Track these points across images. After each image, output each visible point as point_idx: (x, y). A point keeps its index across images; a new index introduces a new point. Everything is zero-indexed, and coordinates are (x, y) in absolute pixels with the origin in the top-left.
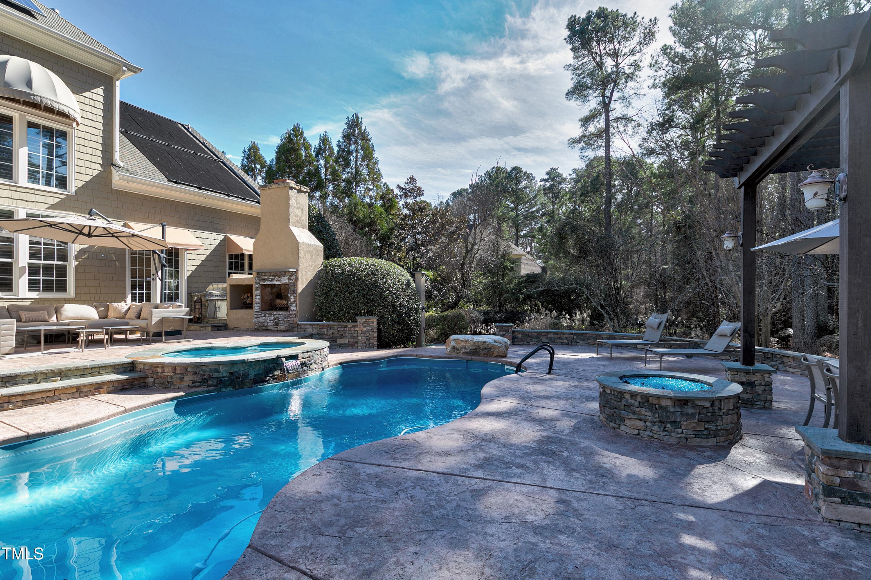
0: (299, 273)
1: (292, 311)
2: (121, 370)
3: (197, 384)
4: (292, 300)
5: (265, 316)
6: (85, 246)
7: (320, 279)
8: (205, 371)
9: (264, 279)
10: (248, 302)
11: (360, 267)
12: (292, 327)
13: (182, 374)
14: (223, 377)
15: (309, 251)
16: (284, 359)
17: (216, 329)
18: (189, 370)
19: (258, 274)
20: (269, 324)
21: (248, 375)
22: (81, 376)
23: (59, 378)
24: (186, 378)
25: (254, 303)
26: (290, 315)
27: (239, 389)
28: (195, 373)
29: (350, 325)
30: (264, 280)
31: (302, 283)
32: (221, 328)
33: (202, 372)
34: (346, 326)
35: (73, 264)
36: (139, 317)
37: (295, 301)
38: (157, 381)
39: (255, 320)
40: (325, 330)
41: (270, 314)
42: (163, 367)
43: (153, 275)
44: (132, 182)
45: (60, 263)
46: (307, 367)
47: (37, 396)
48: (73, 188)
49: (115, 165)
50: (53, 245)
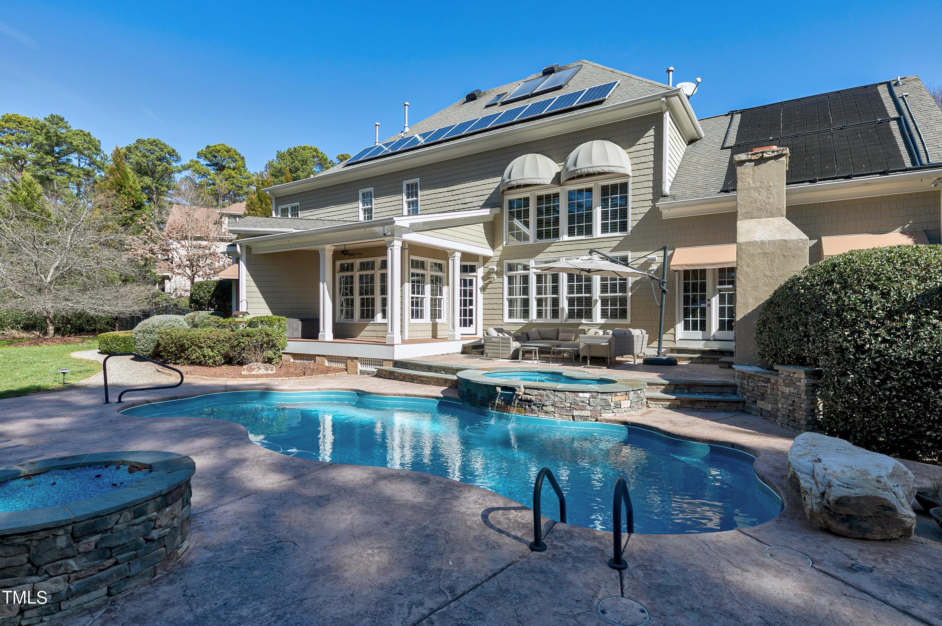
0: (739, 289)
15: (766, 254)
29: (773, 379)
34: (769, 381)
35: (629, 295)
43: (709, 300)
44: (672, 208)
45: (621, 294)
46: (538, 407)
47: (424, 379)
48: (630, 229)
49: (665, 196)
50: (616, 280)
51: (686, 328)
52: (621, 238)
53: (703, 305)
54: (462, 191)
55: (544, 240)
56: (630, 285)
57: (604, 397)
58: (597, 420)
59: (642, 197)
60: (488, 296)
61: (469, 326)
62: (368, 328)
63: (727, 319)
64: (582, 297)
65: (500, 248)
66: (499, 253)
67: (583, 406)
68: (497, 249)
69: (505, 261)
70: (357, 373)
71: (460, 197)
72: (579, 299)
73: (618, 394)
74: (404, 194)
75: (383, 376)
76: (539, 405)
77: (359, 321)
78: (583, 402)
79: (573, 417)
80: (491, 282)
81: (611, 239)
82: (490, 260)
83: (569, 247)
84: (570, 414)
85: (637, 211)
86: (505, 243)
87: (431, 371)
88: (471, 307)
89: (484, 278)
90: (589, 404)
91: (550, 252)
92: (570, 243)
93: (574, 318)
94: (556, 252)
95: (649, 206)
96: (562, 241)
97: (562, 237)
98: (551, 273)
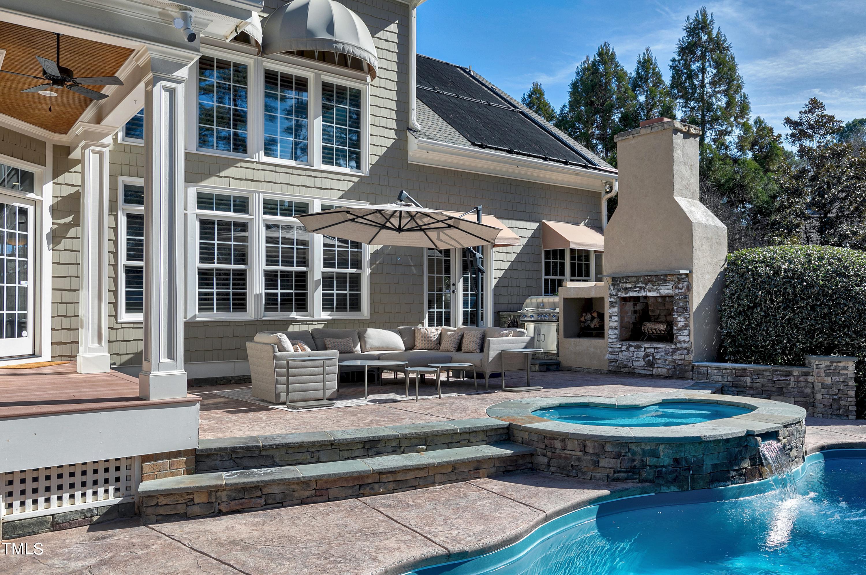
0: (694, 276)
1: (680, 342)
2: (495, 438)
3: (622, 475)
4: (681, 324)
5: (628, 349)
6: (379, 247)
7: (727, 287)
8: (634, 453)
9: (626, 288)
10: (592, 326)
11: (810, 262)
12: (681, 371)
13: (597, 455)
14: (663, 466)
15: (708, 238)
16: (759, 439)
17: (545, 368)
18: (609, 448)
19: (613, 279)
20: (636, 364)
21: (701, 466)
22: (449, 445)
23: (425, 447)
24: (604, 462)
25: (606, 327)
26: (678, 349)
27: (687, 490)
28: (618, 456)
29: (796, 371)
30: (626, 290)
31: (698, 293)
32: (552, 368)
33: (629, 455)
34: (790, 374)
35: (366, 272)
36: (459, 348)
37: (686, 326)
38: (553, 462)
39: (608, 356)
40: (748, 379)
41: (638, 347)
42: (563, 440)
43: (454, 285)
44: (433, 150)
45: (354, 271)
48: (365, 166)
49: (411, 130)
51: (431, 323)
52: (356, 179)
53: (448, 292)
55: (216, 151)
56: (367, 258)
59: (383, 122)
64: (291, 273)
69: (122, 179)
72: (285, 275)
81: (340, 177)
83: (270, 176)
85: (378, 141)
86: (121, 135)
88: (21, 284)
91: (233, 178)
92: (273, 168)
93: (276, 310)
94: (246, 180)
95: (393, 139)
96: (257, 160)
97: (257, 154)
98: (233, 221)
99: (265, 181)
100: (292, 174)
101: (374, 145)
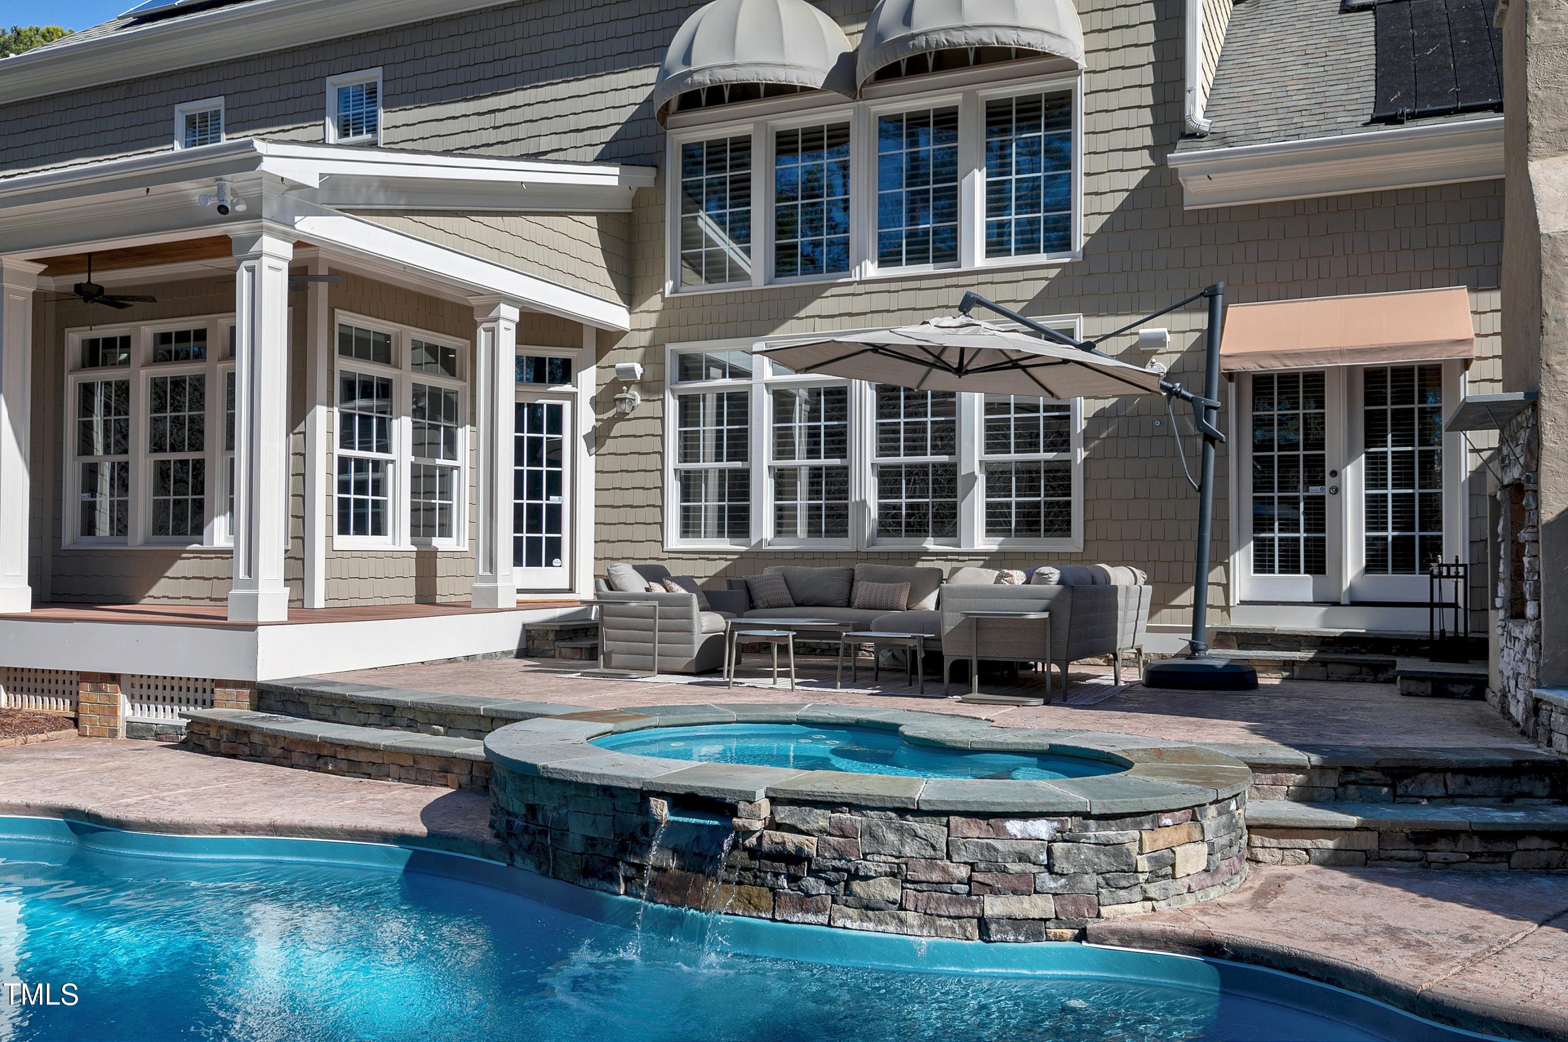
12: (1528, 713)
27: (547, 874)
35: (1079, 456)
43: (1334, 473)
44: (1219, 170)
45: (1051, 456)
46: (829, 883)
47: (362, 757)
48: (1079, 242)
49: (1193, 135)
50: (1036, 409)
51: (1262, 564)
52: (1053, 273)
53: (1315, 490)
54: (528, 113)
55: (799, 277)
56: (1079, 425)
57: (1111, 833)
58: (1082, 936)
59: (1119, 139)
60: (611, 463)
61: (549, 564)
62: (179, 568)
63: (1390, 534)
64: (924, 466)
65: (655, 302)
66: (651, 321)
67: (1022, 874)
68: (644, 307)
69: (669, 347)
70: (114, 733)
71: (522, 131)
72: (916, 471)
73: (1167, 820)
74: (328, 120)
75: (208, 744)
76: (833, 876)
77: (146, 543)
78: (1022, 858)
79: (983, 925)
80: (621, 417)
81: (1020, 275)
82: (621, 344)
83: (880, 302)
84: (968, 911)
85: (1103, 183)
86: (669, 285)
87: (392, 725)
88: (554, 500)
89: (598, 404)
90: (1050, 868)
91: (820, 317)
92: (885, 286)
93: (897, 533)
94: (840, 315)
95: (1143, 168)
96: (858, 279)
97: (858, 268)
98: (822, 386)
99: (872, 312)
100: (920, 289)
101: (1096, 194)
